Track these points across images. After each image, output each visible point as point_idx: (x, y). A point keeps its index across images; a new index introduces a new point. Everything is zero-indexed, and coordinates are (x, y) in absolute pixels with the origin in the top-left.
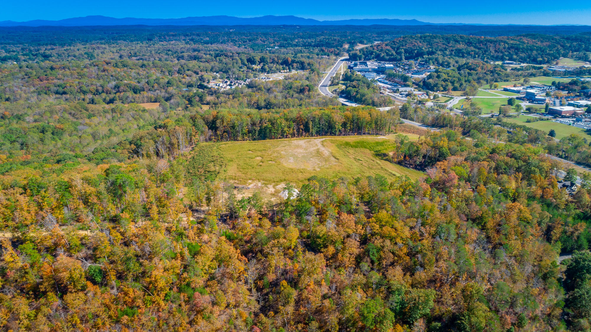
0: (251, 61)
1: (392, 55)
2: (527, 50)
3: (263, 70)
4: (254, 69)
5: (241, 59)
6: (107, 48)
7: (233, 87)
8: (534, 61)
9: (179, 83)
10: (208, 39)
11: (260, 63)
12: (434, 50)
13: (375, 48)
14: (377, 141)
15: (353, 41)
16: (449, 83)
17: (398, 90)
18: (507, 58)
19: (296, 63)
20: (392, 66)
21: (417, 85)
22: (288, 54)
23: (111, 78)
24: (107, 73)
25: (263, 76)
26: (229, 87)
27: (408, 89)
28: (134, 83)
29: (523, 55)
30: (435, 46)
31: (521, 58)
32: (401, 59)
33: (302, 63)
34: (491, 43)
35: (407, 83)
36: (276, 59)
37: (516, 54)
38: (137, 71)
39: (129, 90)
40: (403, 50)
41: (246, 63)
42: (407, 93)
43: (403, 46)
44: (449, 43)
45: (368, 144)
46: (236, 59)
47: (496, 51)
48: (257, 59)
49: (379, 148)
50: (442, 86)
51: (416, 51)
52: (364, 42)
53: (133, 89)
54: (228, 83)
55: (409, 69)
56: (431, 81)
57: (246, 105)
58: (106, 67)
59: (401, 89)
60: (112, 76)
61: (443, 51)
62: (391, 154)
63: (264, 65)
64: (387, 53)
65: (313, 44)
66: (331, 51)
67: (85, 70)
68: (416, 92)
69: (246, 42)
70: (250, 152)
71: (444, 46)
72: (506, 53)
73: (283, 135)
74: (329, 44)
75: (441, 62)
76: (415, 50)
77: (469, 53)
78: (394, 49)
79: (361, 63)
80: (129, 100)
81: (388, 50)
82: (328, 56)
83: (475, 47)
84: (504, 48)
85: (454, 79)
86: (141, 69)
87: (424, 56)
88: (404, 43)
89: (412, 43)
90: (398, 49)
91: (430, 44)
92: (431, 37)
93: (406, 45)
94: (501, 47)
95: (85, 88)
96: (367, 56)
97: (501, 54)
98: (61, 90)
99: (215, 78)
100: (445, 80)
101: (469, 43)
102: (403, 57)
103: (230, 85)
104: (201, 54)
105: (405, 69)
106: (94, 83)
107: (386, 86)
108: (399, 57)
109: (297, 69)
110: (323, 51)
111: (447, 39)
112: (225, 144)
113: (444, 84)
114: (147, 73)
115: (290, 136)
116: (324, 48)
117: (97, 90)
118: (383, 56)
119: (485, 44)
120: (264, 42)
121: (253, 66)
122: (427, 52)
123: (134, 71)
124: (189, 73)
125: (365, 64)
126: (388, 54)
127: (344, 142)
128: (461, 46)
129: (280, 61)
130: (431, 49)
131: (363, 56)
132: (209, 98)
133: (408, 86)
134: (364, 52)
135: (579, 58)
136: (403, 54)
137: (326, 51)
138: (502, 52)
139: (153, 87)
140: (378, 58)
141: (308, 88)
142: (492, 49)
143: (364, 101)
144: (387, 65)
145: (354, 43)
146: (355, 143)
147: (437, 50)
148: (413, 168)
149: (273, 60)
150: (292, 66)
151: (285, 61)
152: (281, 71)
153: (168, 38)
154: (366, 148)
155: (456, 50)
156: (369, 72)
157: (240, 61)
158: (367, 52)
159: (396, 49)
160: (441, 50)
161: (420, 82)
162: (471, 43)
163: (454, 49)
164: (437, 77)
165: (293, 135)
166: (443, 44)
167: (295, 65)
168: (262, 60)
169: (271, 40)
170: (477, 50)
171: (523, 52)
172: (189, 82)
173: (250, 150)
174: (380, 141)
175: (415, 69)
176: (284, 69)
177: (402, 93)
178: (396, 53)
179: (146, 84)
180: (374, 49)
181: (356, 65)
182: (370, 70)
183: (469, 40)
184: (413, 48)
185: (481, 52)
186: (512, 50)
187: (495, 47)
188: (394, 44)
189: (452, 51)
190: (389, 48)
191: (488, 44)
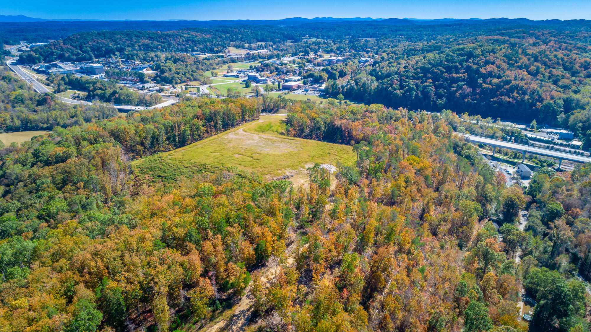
1: (78, 54)
2: (202, 42)
8: (211, 51)
13: (53, 47)
18: (190, 50)
29: (201, 46)
30: (121, 43)
31: (201, 49)
34: (169, 36)
35: (145, 79)
37: (196, 46)
40: (88, 48)
43: (85, 44)
44: (132, 39)
47: (178, 45)
51: (104, 49)
59: (144, 86)
64: (71, 53)
71: (130, 42)
72: (188, 46)
76: (102, 47)
77: (156, 48)
78: (76, 47)
79: (51, 66)
81: (71, 49)
83: (158, 41)
84: (183, 41)
88: (85, 41)
89: (93, 40)
90: (81, 47)
91: (113, 40)
92: (109, 33)
93: (88, 42)
94: (180, 40)
97: (184, 47)
101: (150, 38)
102: (93, 56)
111: (127, 35)
118: (69, 56)
119: (165, 39)
122: (116, 48)
125: (57, 66)
128: (147, 42)
131: (42, 58)
133: (148, 82)
135: (238, 47)
136: (90, 53)
138: (184, 45)
142: (173, 43)
155: (143, 45)
156: (75, 73)
158: (44, 52)
159: (79, 48)
160: (128, 46)
161: (156, 77)
162: (152, 38)
163: (141, 44)
166: (127, 40)
170: (163, 45)
171: (199, 44)
177: (150, 89)
180: (51, 49)
183: (149, 35)
184: (98, 45)
185: (166, 46)
186: (190, 43)
187: (175, 40)
188: (73, 42)
189: (139, 46)
190: (69, 47)
191: (167, 38)
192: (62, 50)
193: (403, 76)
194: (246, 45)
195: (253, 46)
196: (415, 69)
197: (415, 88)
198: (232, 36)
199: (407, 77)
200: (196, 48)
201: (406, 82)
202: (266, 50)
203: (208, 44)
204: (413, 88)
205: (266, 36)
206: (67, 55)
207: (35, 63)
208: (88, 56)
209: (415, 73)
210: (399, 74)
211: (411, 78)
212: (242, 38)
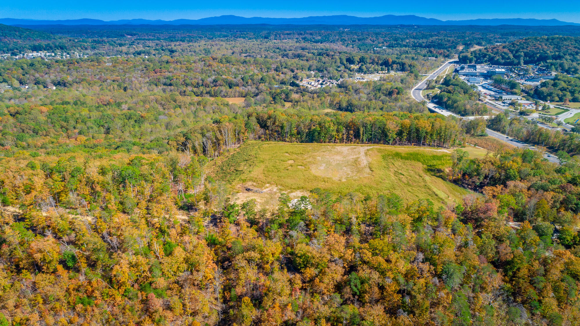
0: (350, 61)
1: (509, 58)
3: (360, 70)
4: (351, 69)
5: (340, 59)
6: (224, 45)
7: (324, 86)
9: (273, 80)
10: (320, 38)
12: (562, 54)
13: (490, 50)
14: (435, 154)
15: (469, 43)
16: (568, 93)
17: (501, 98)
19: (397, 64)
20: (503, 70)
21: (527, 93)
22: (392, 55)
23: (213, 72)
24: (210, 68)
25: (358, 76)
26: (320, 86)
27: (513, 97)
28: (230, 78)
30: (563, 50)
32: (519, 63)
33: (403, 65)
35: (514, 90)
36: (376, 60)
38: (238, 67)
39: (225, 84)
40: (522, 54)
41: (345, 62)
42: (510, 101)
43: (523, 48)
45: (423, 156)
46: (336, 58)
48: (357, 59)
49: (435, 162)
50: (558, 95)
51: (538, 55)
52: (482, 43)
53: (229, 84)
54: (320, 82)
55: (524, 75)
56: (544, 89)
57: (328, 105)
58: (212, 62)
59: (505, 97)
60: (214, 71)
61: (573, 55)
62: (447, 170)
63: (362, 65)
64: (503, 56)
65: (424, 45)
66: (440, 52)
67: (193, 64)
68: (524, 101)
69: (355, 41)
70: (287, 154)
71: (576, 50)
73: (332, 140)
74: (441, 45)
75: (567, 67)
76: (538, 53)
78: (512, 51)
79: (470, 67)
80: (222, 94)
81: (505, 53)
82: (436, 57)
85: (576, 88)
86: (242, 65)
87: (548, 61)
88: (525, 45)
89: (535, 46)
90: (517, 51)
91: (558, 47)
92: (561, 39)
93: (527, 47)
95: (188, 81)
96: (479, 59)
98: (168, 82)
99: (308, 77)
100: (563, 89)
102: (522, 62)
103: (322, 84)
104: (305, 53)
105: (519, 75)
106: (197, 77)
107: (488, 92)
108: (516, 61)
109: (397, 70)
110: (431, 52)
112: (268, 144)
113: (560, 93)
114: (246, 69)
115: (338, 141)
116: (432, 49)
117: (198, 84)
118: (497, 60)
120: (374, 42)
121: (352, 65)
122: (553, 56)
123: (235, 67)
124: (285, 70)
125: (474, 67)
126: (503, 58)
127: (394, 152)
129: (380, 62)
130: (557, 53)
131: (475, 59)
132: (295, 96)
133: (515, 94)
134: (476, 54)
136: (522, 58)
137: (435, 52)
139: (247, 83)
140: (492, 61)
141: (397, 91)
143: (455, 108)
144: (497, 70)
145: (470, 44)
146: (407, 154)
147: (565, 55)
148: (471, 189)
149: (374, 60)
150: (392, 67)
151: (385, 62)
152: (379, 72)
153: (282, 36)
154: (419, 161)
156: (476, 76)
157: (339, 61)
158: (479, 54)
159: (514, 52)
160: (570, 54)
161: (531, 90)
164: (553, 85)
165: (342, 141)
166: (575, 47)
167: (395, 66)
168: (362, 60)
169: (381, 40)
172: (283, 80)
173: (287, 153)
174: (439, 155)
175: (533, 75)
176: (382, 70)
177: (505, 101)
178: (514, 56)
179: (241, 80)
180: (488, 51)
181: (462, 68)
182: (478, 74)
184: (536, 51)
188: (513, 46)
190: (506, 50)
192: (497, 53)
206: (497, 58)
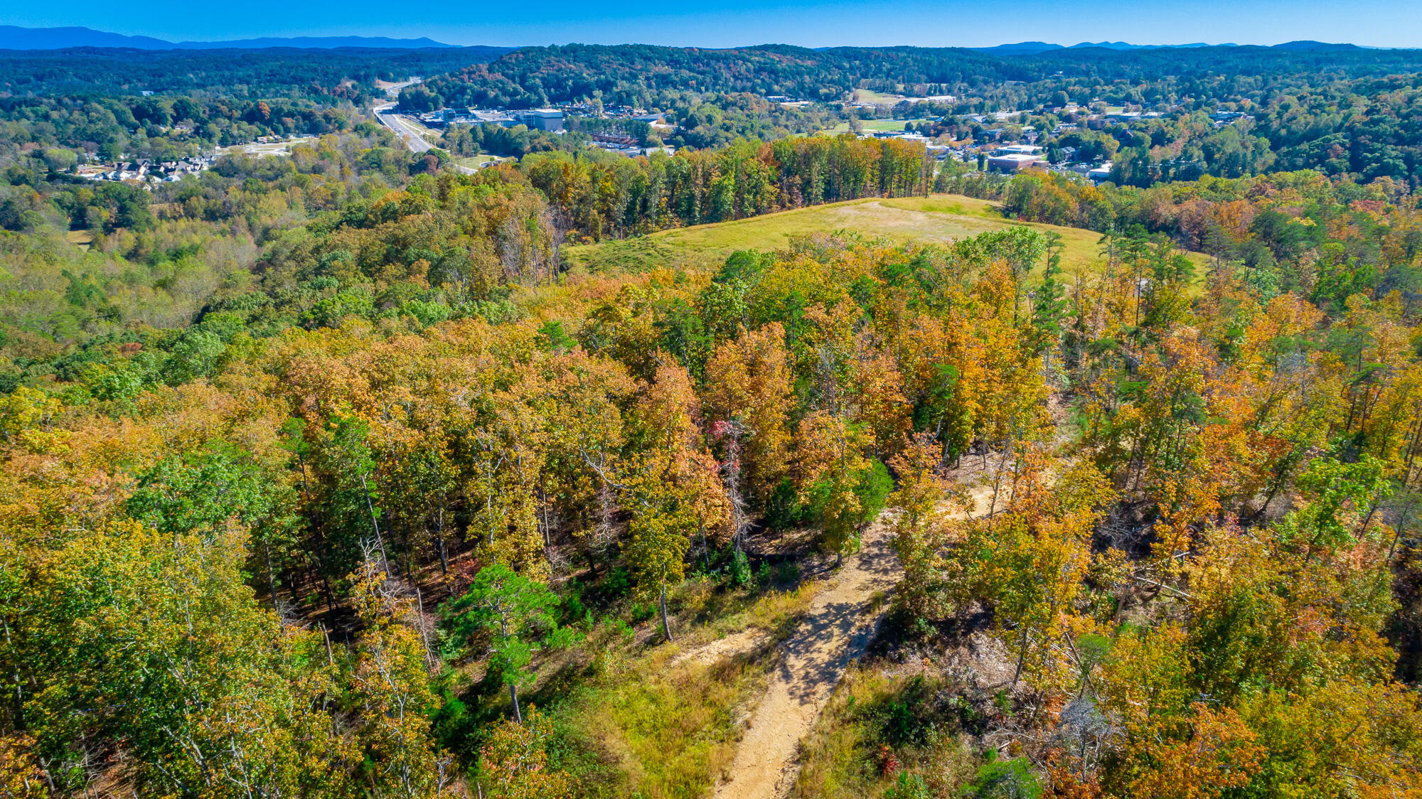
0: (148, 114)
1: (516, 93)
2: (792, 73)
3: (207, 137)
8: (813, 94)
11: (177, 120)
12: (611, 79)
13: (466, 77)
18: (763, 91)
19: (289, 116)
20: (555, 110)
29: (789, 84)
30: (608, 72)
31: (789, 91)
33: (307, 117)
34: (718, 60)
36: (224, 108)
37: (777, 82)
40: (538, 81)
43: (532, 72)
44: (632, 63)
47: (736, 78)
51: (570, 83)
56: (695, 130)
64: (502, 89)
72: (759, 81)
76: (567, 79)
77: (686, 84)
78: (513, 78)
81: (501, 82)
83: (690, 70)
84: (748, 70)
88: (533, 66)
89: (549, 64)
90: (523, 78)
92: (585, 49)
93: (538, 68)
94: (743, 69)
96: (453, 97)
97: (749, 84)
102: (545, 97)
109: (300, 131)
111: (624, 54)
116: (316, 85)
118: (496, 97)
119: (708, 64)
121: (162, 128)
122: (597, 82)
126: (504, 92)
128: (665, 69)
129: (237, 114)
130: (603, 77)
131: (442, 99)
135: (880, 90)
136: (541, 90)
138: (749, 80)
140: (483, 100)
142: (726, 74)
144: (542, 111)
150: (282, 125)
151: (254, 113)
155: (656, 76)
158: (448, 88)
159: (519, 80)
160: (623, 78)
162: (678, 62)
163: (651, 75)
166: (622, 65)
167: (290, 122)
170: (700, 77)
171: (786, 78)
176: (262, 132)
178: (522, 84)
180: (462, 80)
183: (671, 55)
184: (559, 74)
185: (708, 80)
186: (764, 75)
187: (729, 68)
188: (508, 68)
189: (647, 79)
190: (499, 76)
191: (713, 62)
192: (484, 83)
193: (1363, 133)
194: (901, 87)
195: (917, 88)
196: (1407, 116)
197: (1403, 166)
198: (867, 66)
199: (1377, 137)
200: (776, 88)
201: (1372, 152)
202: (949, 98)
203: (807, 78)
204: (1396, 166)
205: (952, 69)
206: (492, 94)
207: (427, 110)
208: (534, 98)
209: (1403, 127)
210: (1350, 129)
211: (1390, 140)
212: (890, 70)
